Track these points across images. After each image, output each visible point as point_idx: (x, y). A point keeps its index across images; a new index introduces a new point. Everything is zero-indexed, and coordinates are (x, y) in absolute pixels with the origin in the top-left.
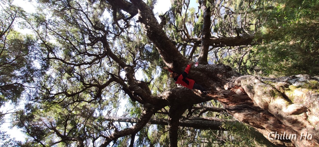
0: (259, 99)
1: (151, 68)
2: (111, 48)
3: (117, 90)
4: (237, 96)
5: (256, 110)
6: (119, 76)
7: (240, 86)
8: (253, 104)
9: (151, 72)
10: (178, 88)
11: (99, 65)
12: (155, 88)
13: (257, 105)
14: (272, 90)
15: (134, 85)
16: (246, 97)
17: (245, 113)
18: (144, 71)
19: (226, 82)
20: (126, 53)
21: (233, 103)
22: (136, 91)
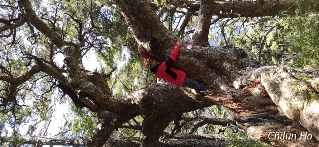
0: (287, 104)
1: (112, 48)
2: (34, 8)
3: (48, 88)
4: (253, 98)
5: (282, 122)
6: (52, 63)
7: (259, 83)
8: (278, 111)
9: (113, 57)
10: (158, 85)
11: (10, 40)
12: (119, 84)
13: (283, 113)
14: (307, 90)
15: (80, 79)
16: (267, 101)
17: (265, 127)
18: (100, 54)
19: (237, 76)
20: (65, 20)
21: (246, 111)
22: (84, 90)
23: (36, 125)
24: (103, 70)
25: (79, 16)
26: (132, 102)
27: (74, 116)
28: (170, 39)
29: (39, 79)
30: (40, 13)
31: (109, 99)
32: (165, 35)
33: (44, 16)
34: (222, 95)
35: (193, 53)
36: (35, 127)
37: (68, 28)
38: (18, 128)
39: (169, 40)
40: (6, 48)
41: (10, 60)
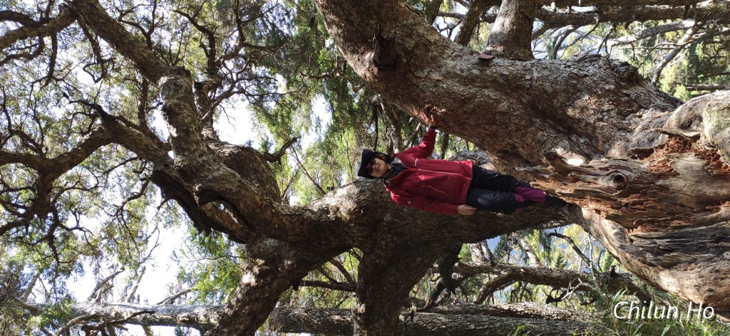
4: (681, 183)
18: (259, 111)
19: (618, 133)
20: (176, 28)
21: (659, 222)
22: (209, 184)
23: (112, 277)
24: (266, 145)
25: (211, 20)
26: (331, 215)
27: (197, 256)
28: (430, 42)
29: (116, 167)
30: (117, 8)
31: (274, 208)
32: (415, 32)
33: (125, 14)
34: (583, 176)
35: (491, 76)
36: (110, 281)
37: (183, 46)
38: (64, 283)
39: (427, 45)
40: (32, 90)
41: (44, 118)
